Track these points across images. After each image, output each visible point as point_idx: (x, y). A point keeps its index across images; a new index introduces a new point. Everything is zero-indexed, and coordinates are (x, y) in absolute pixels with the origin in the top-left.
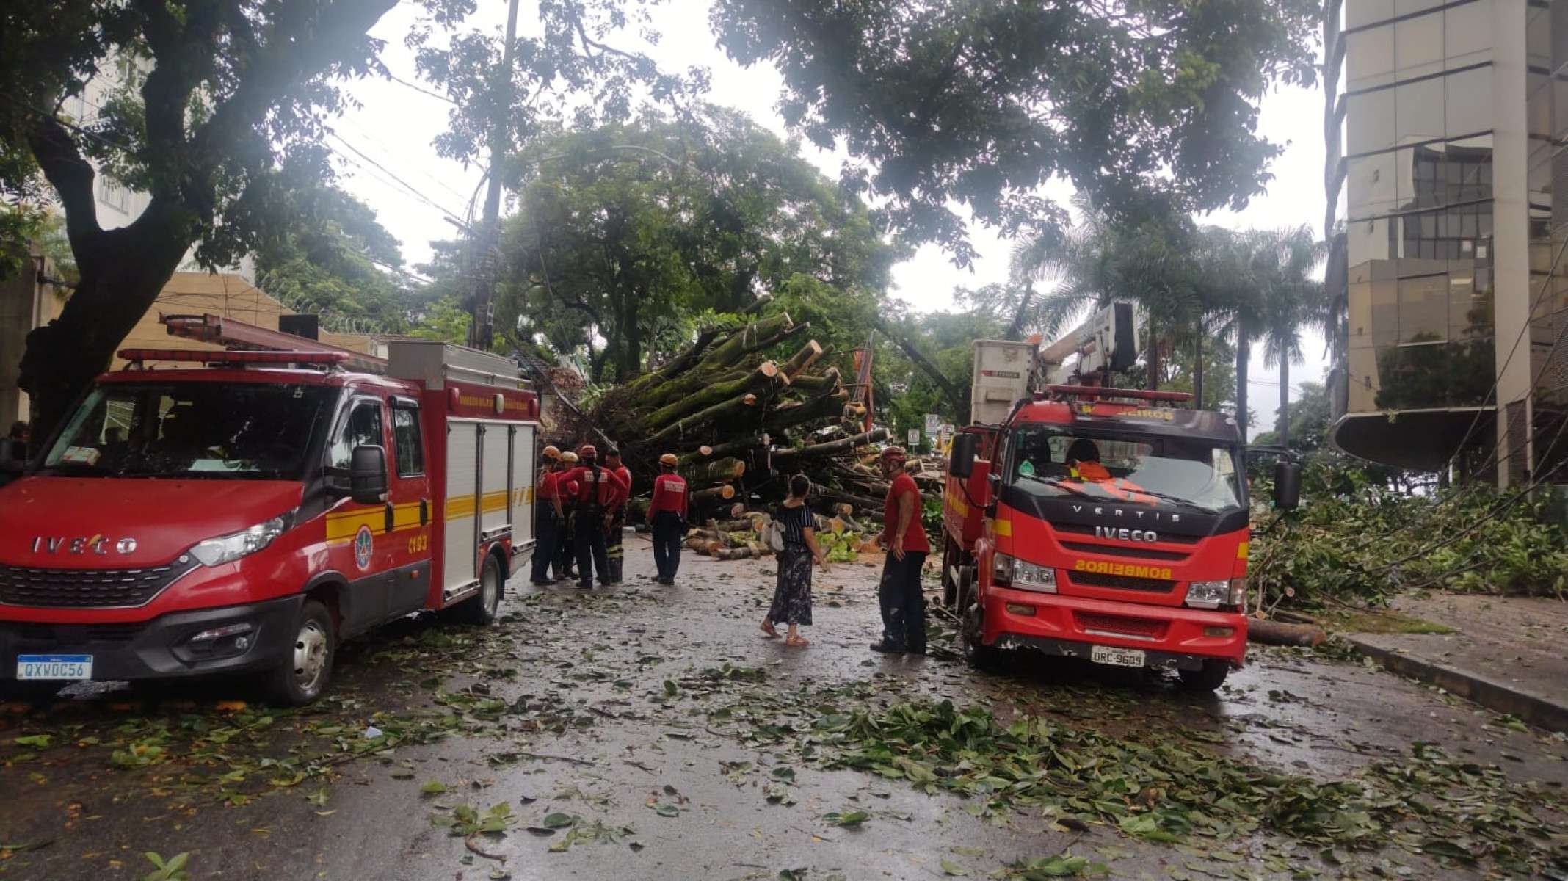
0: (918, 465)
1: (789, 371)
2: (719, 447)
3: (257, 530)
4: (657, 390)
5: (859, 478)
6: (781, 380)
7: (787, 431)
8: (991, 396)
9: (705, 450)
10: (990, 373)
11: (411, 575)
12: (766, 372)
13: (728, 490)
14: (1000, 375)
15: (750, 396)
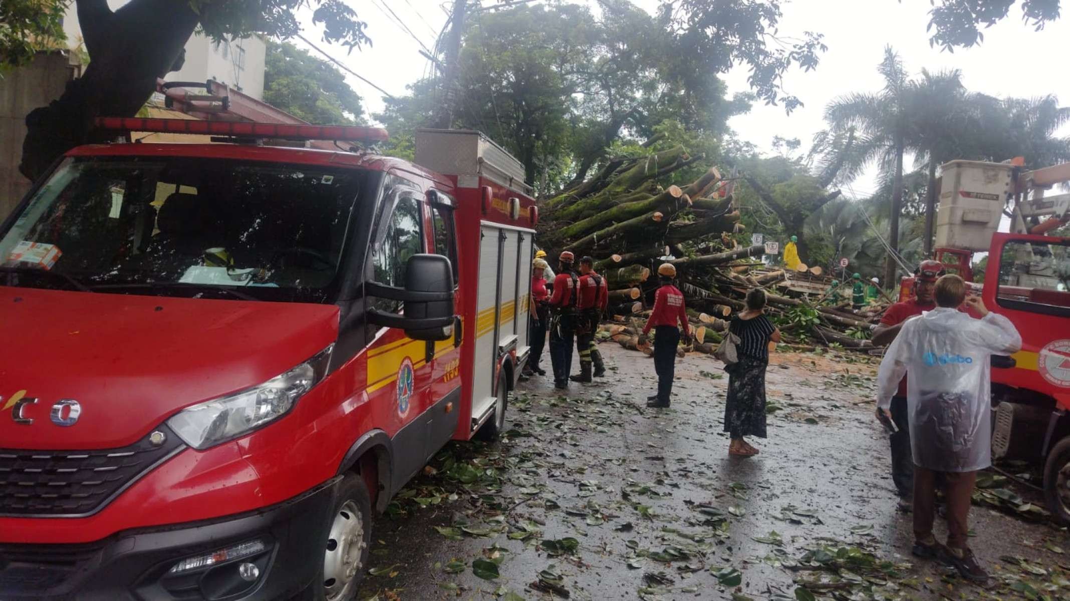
0: (782, 275)
1: (692, 193)
2: (627, 256)
3: (277, 384)
4: (573, 208)
5: (737, 285)
6: (687, 201)
7: (680, 246)
8: (970, 217)
9: (616, 258)
10: (967, 194)
11: (446, 408)
12: (673, 194)
13: (635, 292)
14: (978, 196)
15: (658, 214)
